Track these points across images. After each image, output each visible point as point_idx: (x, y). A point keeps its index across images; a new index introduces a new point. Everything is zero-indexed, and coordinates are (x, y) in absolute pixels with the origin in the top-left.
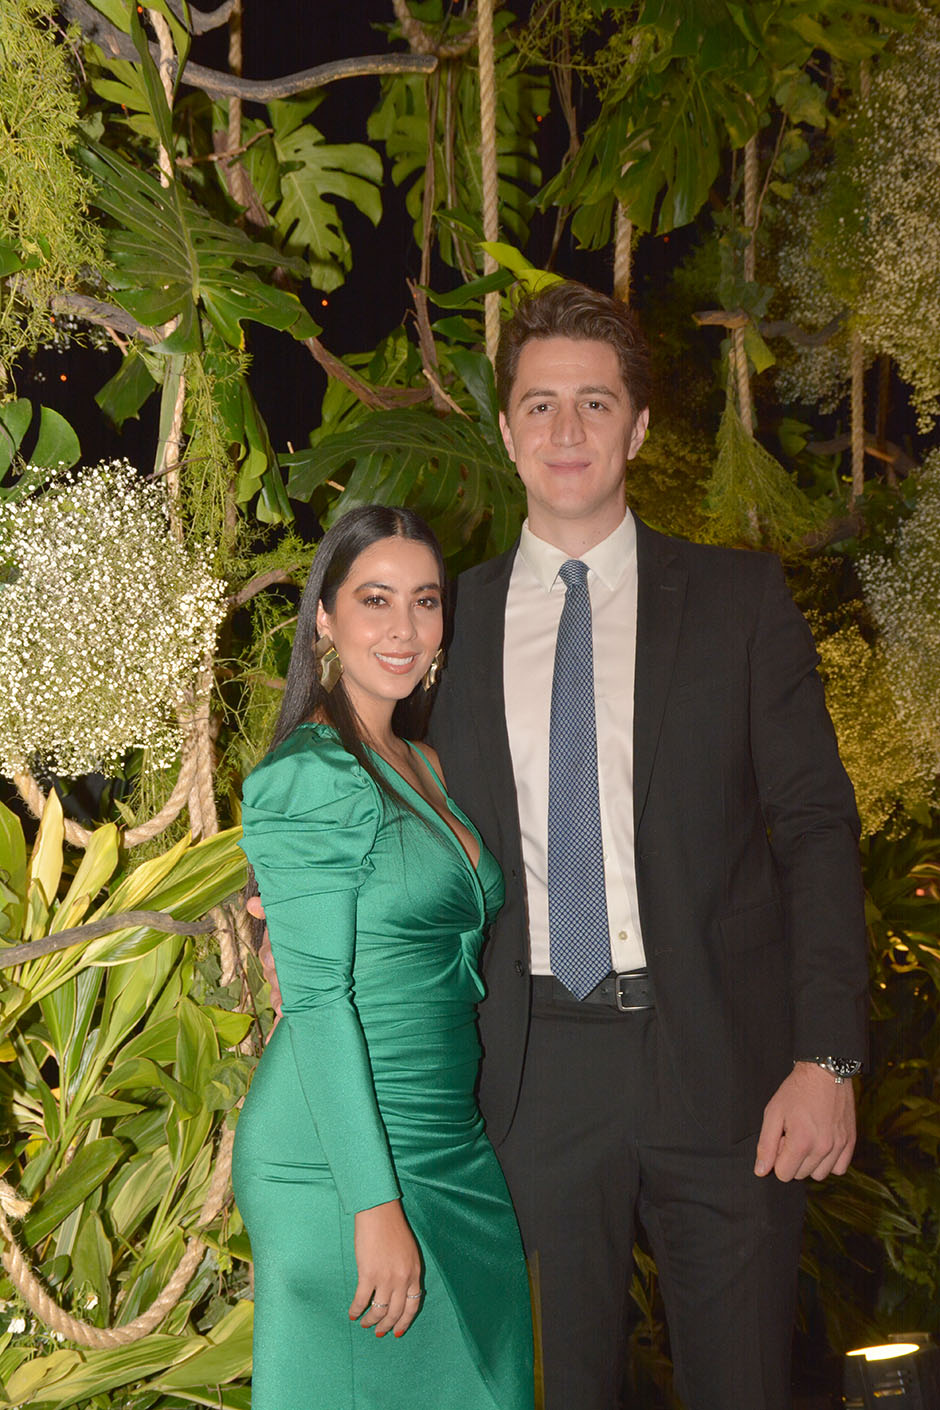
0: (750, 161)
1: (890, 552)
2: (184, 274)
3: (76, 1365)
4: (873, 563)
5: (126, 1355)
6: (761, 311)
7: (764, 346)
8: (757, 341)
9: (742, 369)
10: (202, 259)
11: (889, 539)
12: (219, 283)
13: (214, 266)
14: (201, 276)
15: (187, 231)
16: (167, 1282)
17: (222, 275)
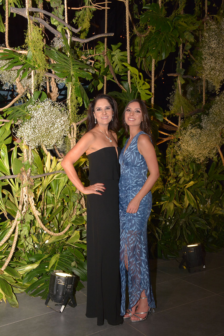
0: (181, 49)
1: (208, 114)
2: (70, 70)
3: (50, 238)
4: (204, 116)
5: (59, 237)
6: (183, 73)
7: (183, 79)
8: (181, 78)
9: (179, 84)
10: (73, 68)
11: (207, 112)
12: (75, 71)
13: (75, 69)
14: (73, 70)
15: (71, 63)
16: (66, 227)
17: (76, 70)
